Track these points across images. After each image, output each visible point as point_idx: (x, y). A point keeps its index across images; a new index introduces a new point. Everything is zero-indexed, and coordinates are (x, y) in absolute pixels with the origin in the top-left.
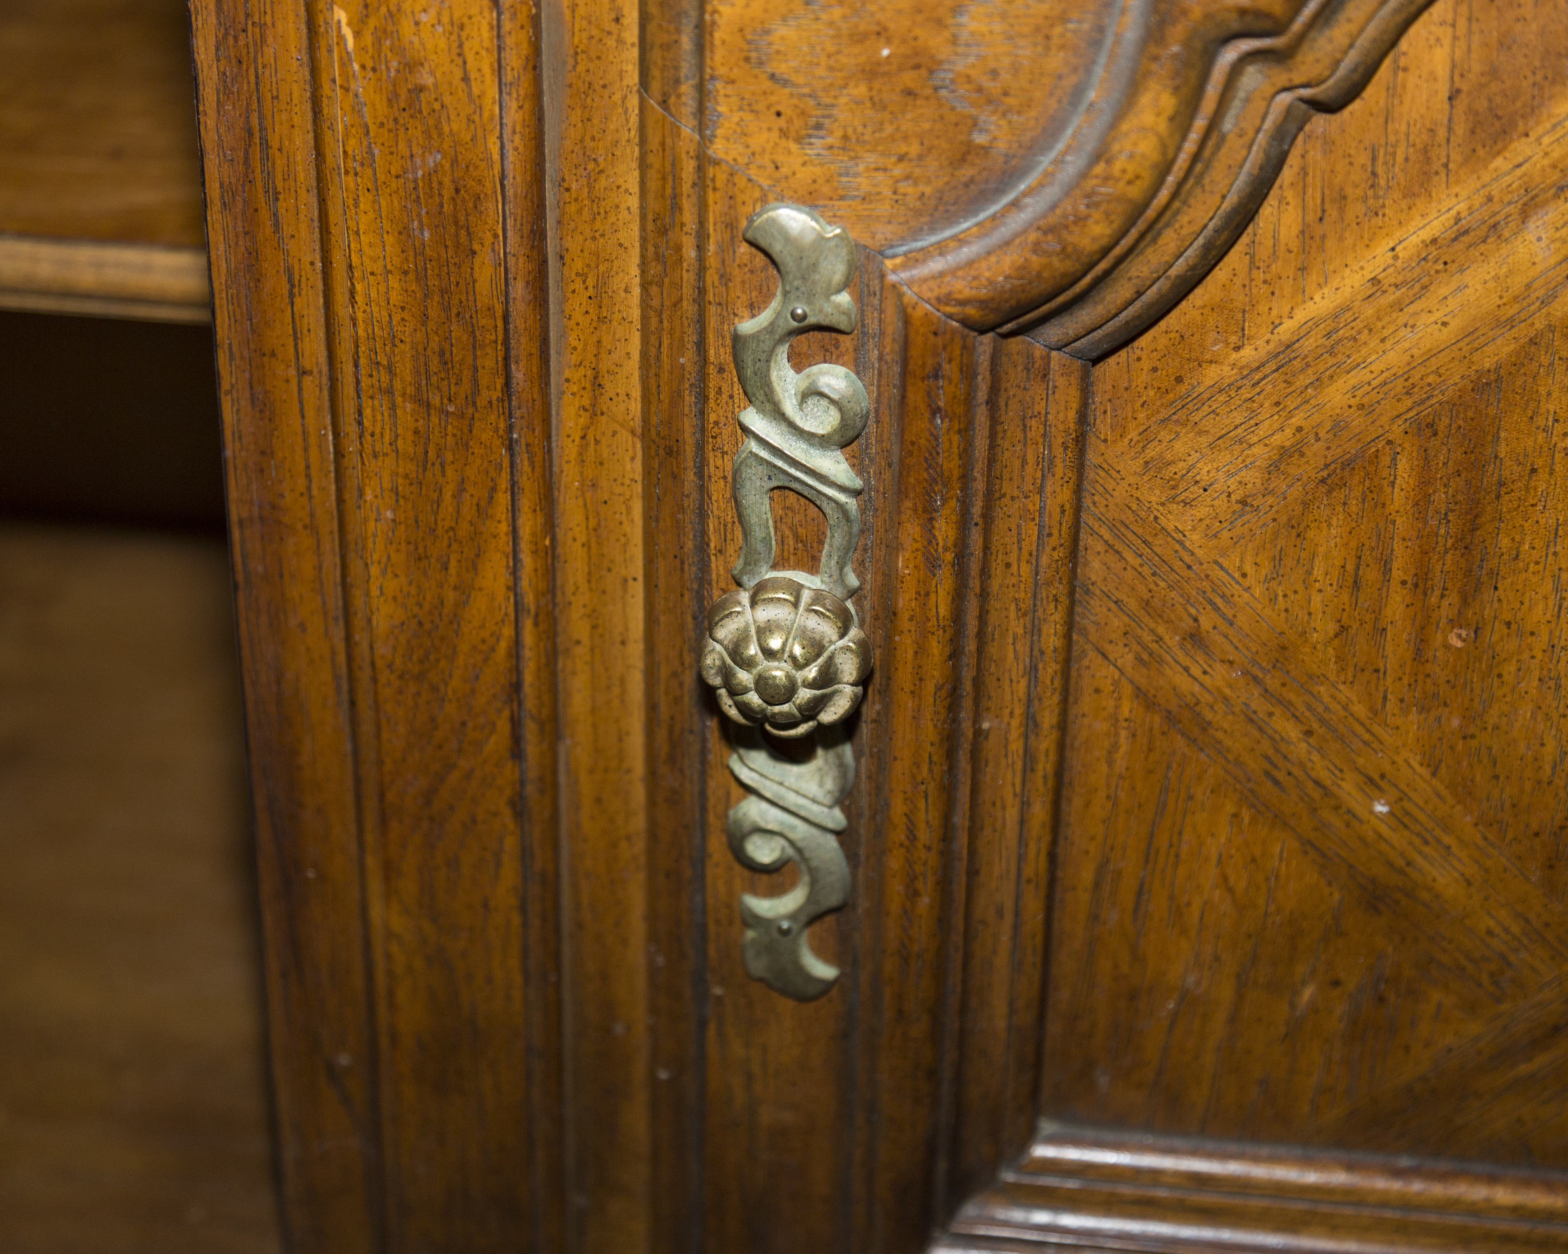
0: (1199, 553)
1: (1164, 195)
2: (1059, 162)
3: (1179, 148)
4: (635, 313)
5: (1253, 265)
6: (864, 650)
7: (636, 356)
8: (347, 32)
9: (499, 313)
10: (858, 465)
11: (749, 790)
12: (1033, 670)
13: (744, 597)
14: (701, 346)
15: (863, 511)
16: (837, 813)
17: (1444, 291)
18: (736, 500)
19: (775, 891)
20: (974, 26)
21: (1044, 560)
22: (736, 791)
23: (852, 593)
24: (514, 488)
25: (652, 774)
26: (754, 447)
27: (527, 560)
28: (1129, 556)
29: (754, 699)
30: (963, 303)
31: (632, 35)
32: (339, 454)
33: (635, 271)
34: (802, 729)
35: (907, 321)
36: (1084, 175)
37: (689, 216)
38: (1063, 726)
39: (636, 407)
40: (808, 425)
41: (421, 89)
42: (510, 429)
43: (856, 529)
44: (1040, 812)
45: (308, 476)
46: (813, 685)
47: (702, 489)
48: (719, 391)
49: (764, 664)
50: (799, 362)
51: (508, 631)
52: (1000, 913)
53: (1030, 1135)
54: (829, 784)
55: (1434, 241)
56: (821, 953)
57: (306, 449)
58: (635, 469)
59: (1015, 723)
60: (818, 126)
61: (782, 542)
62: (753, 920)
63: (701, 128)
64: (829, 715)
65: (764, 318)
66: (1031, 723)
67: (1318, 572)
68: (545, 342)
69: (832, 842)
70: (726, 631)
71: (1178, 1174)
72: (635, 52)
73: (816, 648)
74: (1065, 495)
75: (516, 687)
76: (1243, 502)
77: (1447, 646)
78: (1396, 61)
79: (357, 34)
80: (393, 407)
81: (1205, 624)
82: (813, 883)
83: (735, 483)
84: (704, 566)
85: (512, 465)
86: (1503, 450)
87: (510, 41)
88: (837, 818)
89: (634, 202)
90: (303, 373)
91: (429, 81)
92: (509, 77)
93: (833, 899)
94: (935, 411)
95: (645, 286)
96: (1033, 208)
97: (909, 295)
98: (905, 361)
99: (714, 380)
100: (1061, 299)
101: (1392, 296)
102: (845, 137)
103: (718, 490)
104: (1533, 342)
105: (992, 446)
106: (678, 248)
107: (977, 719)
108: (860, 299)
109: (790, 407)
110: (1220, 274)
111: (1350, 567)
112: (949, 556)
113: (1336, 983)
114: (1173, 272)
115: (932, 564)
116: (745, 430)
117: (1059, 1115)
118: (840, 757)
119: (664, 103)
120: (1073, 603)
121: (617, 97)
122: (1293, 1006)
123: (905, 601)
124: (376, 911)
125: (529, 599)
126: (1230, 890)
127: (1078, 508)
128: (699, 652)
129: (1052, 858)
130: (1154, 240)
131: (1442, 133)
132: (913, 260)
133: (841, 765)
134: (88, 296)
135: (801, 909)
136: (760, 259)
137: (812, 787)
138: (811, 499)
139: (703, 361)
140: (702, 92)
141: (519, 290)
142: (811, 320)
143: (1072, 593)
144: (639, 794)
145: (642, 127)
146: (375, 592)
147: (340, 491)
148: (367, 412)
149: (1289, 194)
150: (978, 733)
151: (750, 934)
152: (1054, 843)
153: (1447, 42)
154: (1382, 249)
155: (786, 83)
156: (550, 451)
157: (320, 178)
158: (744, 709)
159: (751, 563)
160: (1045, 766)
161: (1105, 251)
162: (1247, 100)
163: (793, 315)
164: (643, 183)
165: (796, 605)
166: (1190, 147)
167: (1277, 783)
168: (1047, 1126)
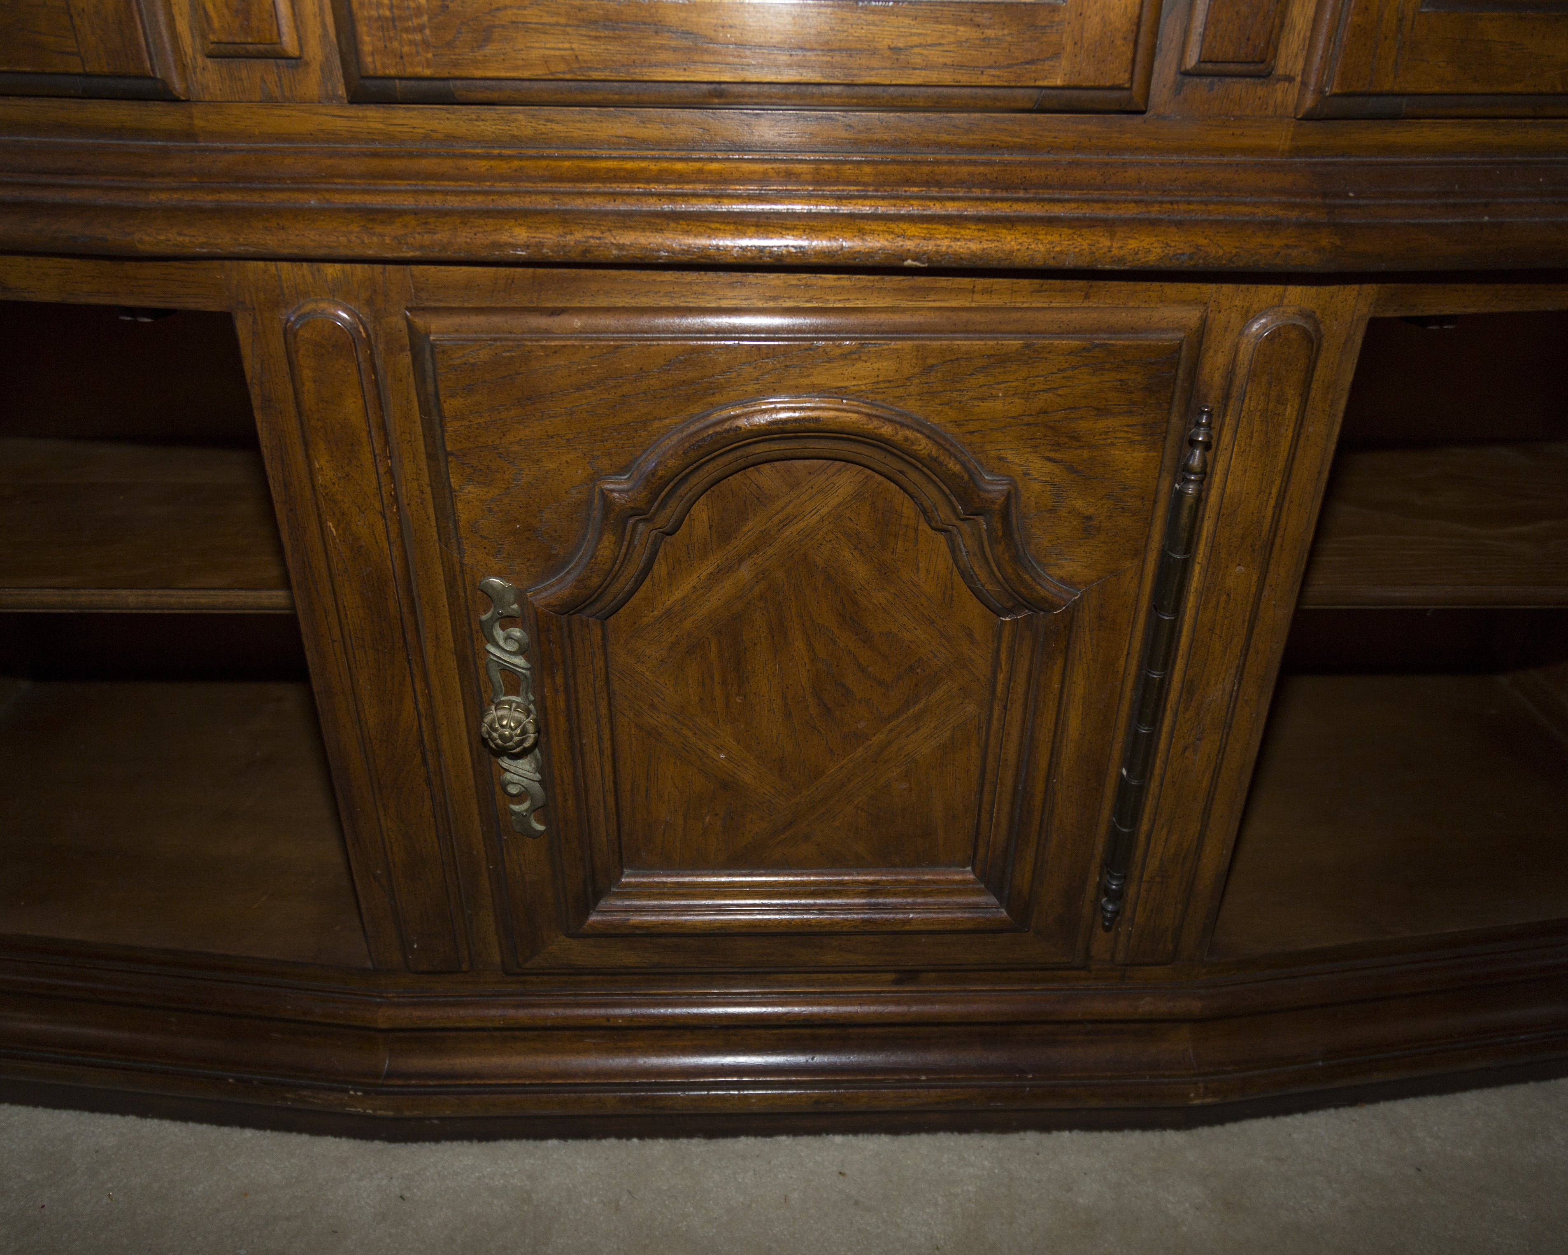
0: (650, 679)
1: (617, 567)
2: (581, 558)
3: (619, 552)
4: (447, 614)
5: (653, 585)
6: (536, 722)
7: (450, 627)
8: (333, 529)
9: (399, 617)
10: (528, 659)
11: (506, 770)
12: (598, 722)
13: (493, 707)
14: (470, 624)
15: (532, 674)
16: (537, 774)
17: (717, 589)
18: (488, 674)
19: (520, 802)
20: (546, 516)
21: (597, 686)
22: (502, 770)
23: (531, 702)
24: (412, 675)
25: (473, 767)
26: (492, 657)
27: (420, 698)
28: (627, 682)
29: (499, 742)
30: (553, 606)
31: (434, 524)
32: (350, 668)
33: (445, 600)
34: (518, 750)
35: (536, 613)
36: (589, 563)
37: (460, 582)
38: (613, 738)
39: (452, 645)
40: (508, 649)
41: (362, 546)
42: (408, 656)
43: (530, 681)
44: (608, 768)
45: (340, 676)
46: (518, 735)
47: (477, 672)
48: (478, 639)
49: (501, 730)
50: (503, 628)
51: (416, 723)
52: (598, 803)
53: (621, 874)
54: (533, 766)
55: (711, 573)
56: (538, 821)
57: (338, 666)
58: (454, 665)
59: (595, 739)
60: (499, 551)
61: (506, 687)
62: (514, 813)
63: (460, 553)
64: (527, 744)
65: (489, 614)
66: (600, 739)
67: (690, 681)
68: (417, 625)
69: (537, 784)
70: (487, 719)
71: (672, 883)
72: (435, 529)
73: (519, 723)
74: (601, 664)
75: (422, 741)
76: (662, 661)
77: (736, 702)
78: (690, 517)
79: (337, 530)
80: (365, 652)
81: (656, 701)
82: (532, 799)
83: (487, 668)
84: (481, 697)
85: (410, 668)
86: (744, 638)
87: (391, 528)
88: (537, 776)
89: (442, 577)
90: (334, 641)
91: (364, 544)
92: (392, 540)
93: (540, 804)
94: (550, 642)
95: (449, 605)
96: (575, 574)
97: (536, 604)
98: (538, 626)
99: (475, 636)
100: (588, 602)
101: (701, 591)
102: (509, 554)
103: (482, 671)
104: (748, 603)
105: (572, 651)
106: (458, 593)
107: (580, 739)
108: (520, 606)
109: (501, 643)
110: (643, 588)
111: (700, 679)
112: (562, 688)
113: (717, 815)
114: (626, 589)
115: (556, 691)
116: (489, 652)
117: (630, 868)
118: (535, 756)
119: (446, 546)
120: (609, 698)
121: (431, 544)
122: (703, 823)
123: (549, 703)
124: (382, 821)
125: (423, 711)
126: (677, 787)
127: (607, 668)
128: (479, 727)
129: (615, 783)
130: (617, 580)
131: (709, 539)
132: (536, 593)
133: (536, 760)
134: (267, 608)
135: (529, 808)
136: (485, 596)
137: (528, 767)
138: (514, 672)
139: (471, 630)
140: (459, 544)
141: (405, 610)
142: (505, 614)
143: (609, 695)
144: (471, 773)
145: (441, 554)
146: (367, 713)
147: (351, 680)
148: (357, 654)
149: (662, 561)
150: (581, 744)
151: (513, 817)
152: (615, 777)
153: (706, 510)
154: (695, 576)
155: (486, 538)
156: (424, 661)
157: (331, 577)
158: (496, 745)
159: (496, 695)
160: (608, 752)
161: (600, 586)
162: (641, 534)
163: (499, 613)
164: (444, 570)
165: (510, 709)
166: (623, 551)
167: (687, 751)
168: (627, 871)
